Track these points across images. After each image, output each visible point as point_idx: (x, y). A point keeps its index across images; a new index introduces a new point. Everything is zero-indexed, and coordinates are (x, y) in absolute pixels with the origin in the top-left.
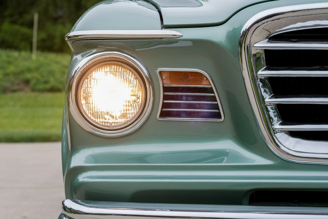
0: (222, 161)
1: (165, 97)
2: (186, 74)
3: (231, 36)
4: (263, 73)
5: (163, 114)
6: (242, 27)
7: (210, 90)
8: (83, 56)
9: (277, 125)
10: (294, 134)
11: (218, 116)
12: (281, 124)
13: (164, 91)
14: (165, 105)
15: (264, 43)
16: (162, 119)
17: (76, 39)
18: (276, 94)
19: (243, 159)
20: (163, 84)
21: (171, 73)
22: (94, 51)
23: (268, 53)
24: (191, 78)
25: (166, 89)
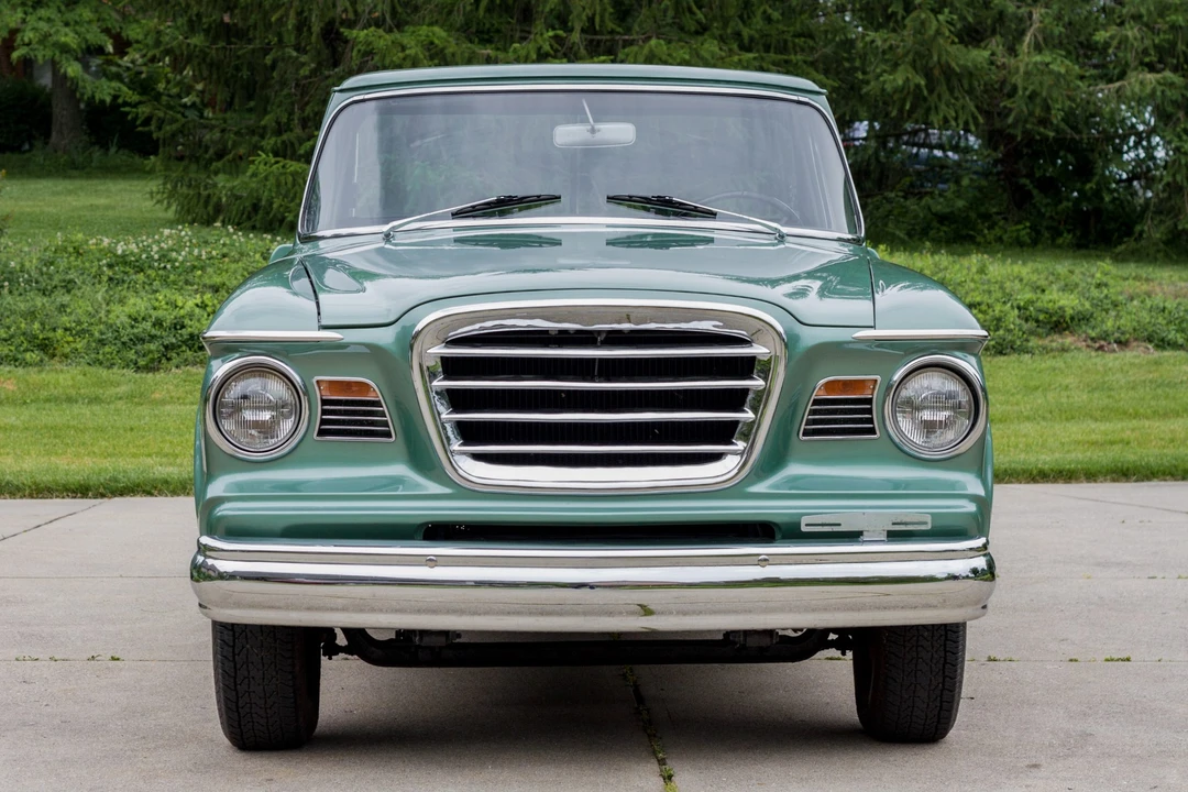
0: (397, 489)
1: (324, 412)
2: (349, 384)
3: (400, 337)
4: (440, 383)
5: (322, 433)
6: (415, 326)
7: (377, 404)
8: (223, 362)
9: (456, 446)
10: (478, 457)
11: (388, 435)
12: (462, 445)
13: (322, 405)
14: (323, 422)
15: (440, 348)
16: (319, 438)
17: (213, 342)
18: (456, 407)
19: (418, 485)
20: (321, 396)
21: (331, 382)
22: (237, 355)
23: (445, 361)
24: (354, 389)
25: (324, 402)
